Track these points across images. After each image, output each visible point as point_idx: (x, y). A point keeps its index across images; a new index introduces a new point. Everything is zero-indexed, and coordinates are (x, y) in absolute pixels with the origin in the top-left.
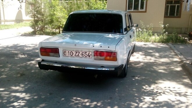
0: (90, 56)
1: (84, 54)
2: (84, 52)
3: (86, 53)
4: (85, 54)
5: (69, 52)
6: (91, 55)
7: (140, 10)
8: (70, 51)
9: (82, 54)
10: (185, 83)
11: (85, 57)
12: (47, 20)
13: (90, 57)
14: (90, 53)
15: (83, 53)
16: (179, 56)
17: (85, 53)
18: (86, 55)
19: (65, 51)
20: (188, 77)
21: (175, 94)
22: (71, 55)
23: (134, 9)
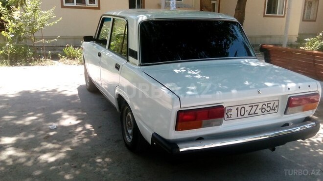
0: (274, 110)
1: (265, 107)
2: (266, 103)
3: (269, 105)
5: (237, 109)
6: (277, 106)
8: (240, 107)
9: (262, 109)
11: (266, 112)
13: (276, 111)
14: (276, 104)
17: (268, 104)
18: (268, 109)
19: (229, 108)
22: (242, 114)
23: (77, 3)
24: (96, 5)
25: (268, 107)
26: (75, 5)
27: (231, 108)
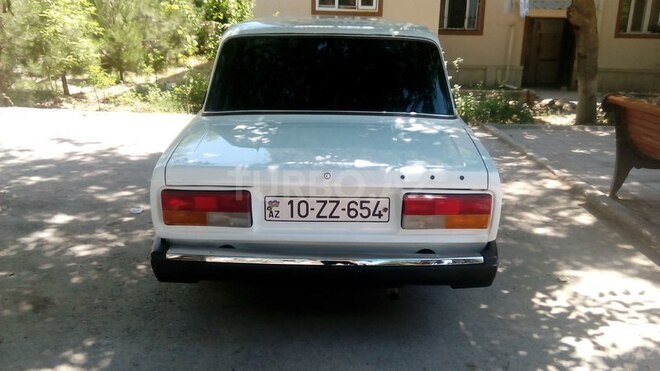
0: (380, 215)
1: (358, 208)
2: (358, 201)
3: (364, 205)
4: (360, 209)
5: (291, 202)
6: (385, 210)
7: (360, 7)
8: (296, 201)
9: (349, 210)
10: (645, 269)
11: (359, 218)
12: (18, 43)
13: (382, 219)
14: (384, 204)
15: (352, 206)
16: (556, 171)
17: (362, 202)
18: (365, 213)
19: (273, 199)
20: (634, 245)
21: (648, 318)
22: (303, 214)
23: (340, 4)
24: (374, 8)
25: (362, 208)
26: (336, 8)
27: (278, 199)
